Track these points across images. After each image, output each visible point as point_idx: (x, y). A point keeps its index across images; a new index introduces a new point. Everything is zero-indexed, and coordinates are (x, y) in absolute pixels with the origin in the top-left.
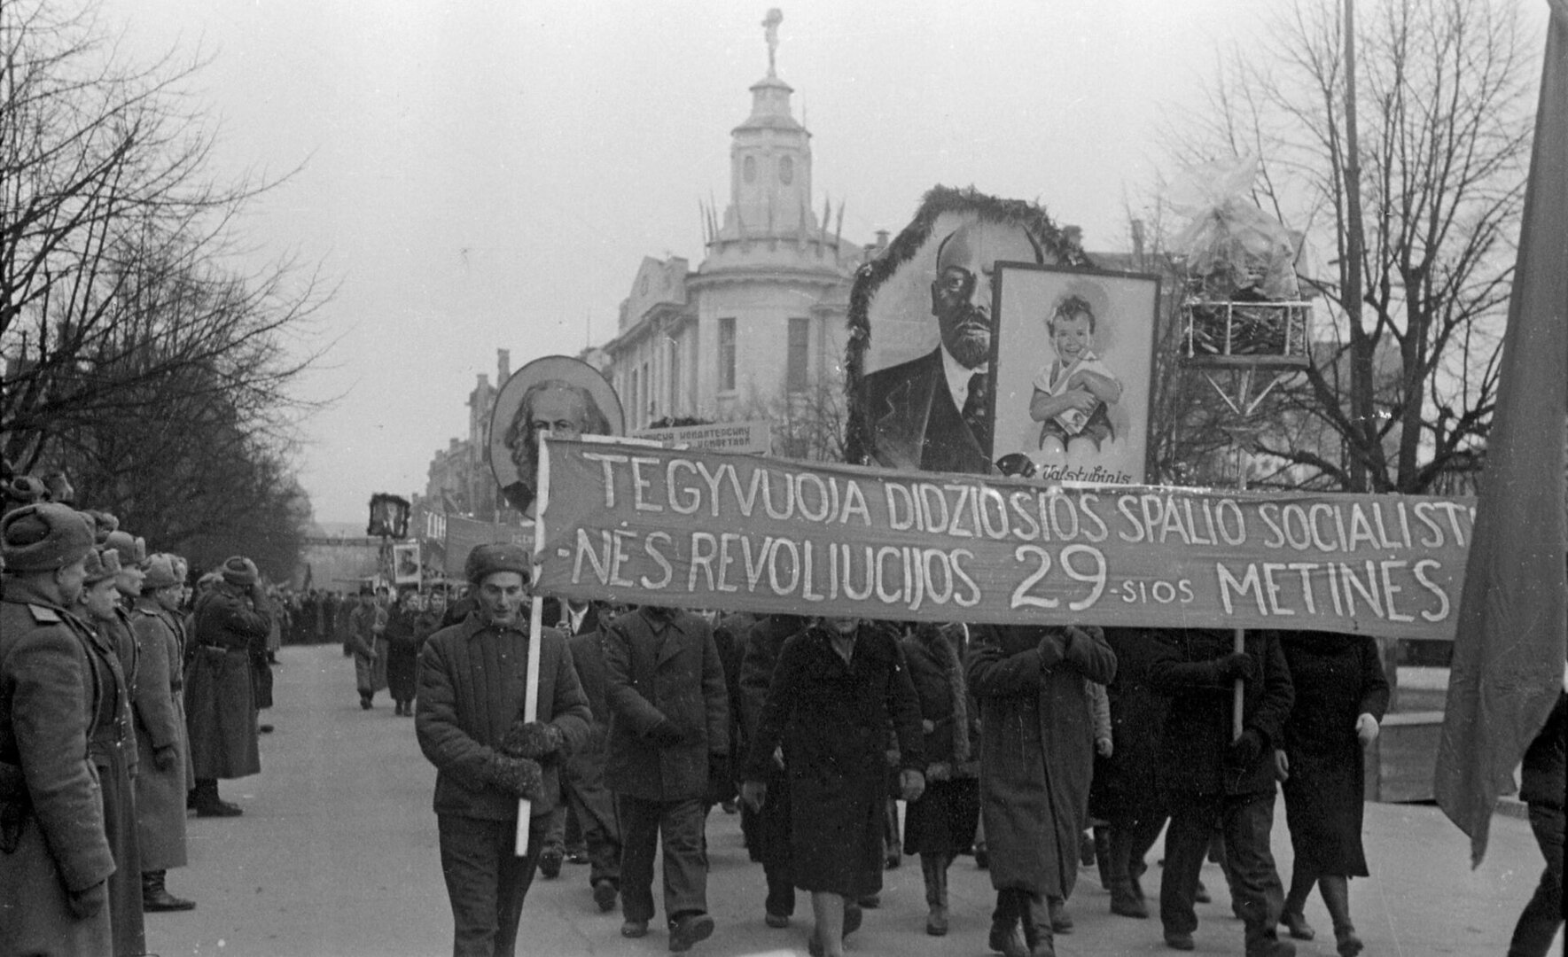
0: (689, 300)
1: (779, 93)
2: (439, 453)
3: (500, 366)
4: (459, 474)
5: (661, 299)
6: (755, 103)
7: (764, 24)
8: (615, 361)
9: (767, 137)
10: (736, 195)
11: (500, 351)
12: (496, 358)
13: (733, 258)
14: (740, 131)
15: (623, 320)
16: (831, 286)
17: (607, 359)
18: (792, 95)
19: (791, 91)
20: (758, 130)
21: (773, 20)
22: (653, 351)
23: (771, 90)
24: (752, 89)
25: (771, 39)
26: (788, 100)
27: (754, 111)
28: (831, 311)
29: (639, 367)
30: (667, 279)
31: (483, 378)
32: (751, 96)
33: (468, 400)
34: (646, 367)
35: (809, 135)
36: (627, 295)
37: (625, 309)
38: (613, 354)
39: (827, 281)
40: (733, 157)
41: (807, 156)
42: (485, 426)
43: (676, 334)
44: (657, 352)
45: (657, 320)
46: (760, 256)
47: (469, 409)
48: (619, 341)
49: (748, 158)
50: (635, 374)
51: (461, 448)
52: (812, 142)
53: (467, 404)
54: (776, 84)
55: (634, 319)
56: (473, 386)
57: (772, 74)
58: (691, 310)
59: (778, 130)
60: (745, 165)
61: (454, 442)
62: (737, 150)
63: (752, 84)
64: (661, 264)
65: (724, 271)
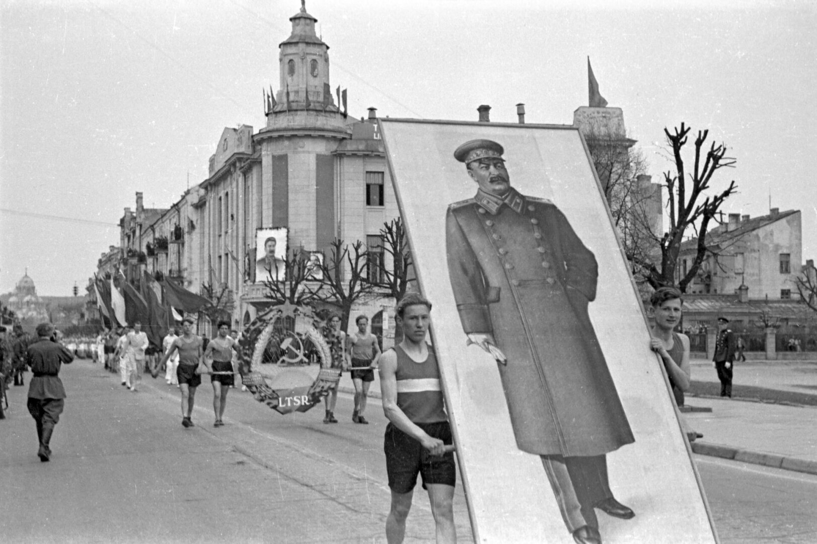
0: (254, 151)
1: (308, 21)
2: (104, 254)
3: (137, 202)
4: (115, 266)
5: (236, 151)
6: (294, 26)
8: (206, 192)
9: (302, 46)
10: (284, 83)
11: (137, 193)
12: (135, 197)
13: (282, 122)
14: (283, 45)
15: (212, 167)
16: (344, 139)
17: (202, 191)
18: (316, 24)
19: (316, 21)
20: (296, 43)
22: (231, 184)
23: (303, 19)
24: (291, 20)
26: (314, 26)
27: (293, 33)
28: (345, 154)
29: (222, 194)
30: (240, 140)
31: (127, 210)
32: (290, 23)
33: (119, 222)
34: (227, 194)
35: (328, 48)
36: (214, 152)
37: (212, 161)
38: (206, 188)
39: (340, 135)
40: (281, 60)
41: (327, 59)
42: (129, 238)
43: (246, 173)
44: (234, 184)
45: (234, 164)
46: (301, 120)
47: (119, 228)
48: (209, 180)
49: (291, 61)
50: (220, 199)
51: (116, 251)
52: (329, 51)
53: (118, 225)
54: (306, 16)
55: (219, 166)
56: (122, 215)
57: (304, 10)
58: (256, 156)
59: (308, 43)
60: (288, 65)
61: (112, 247)
62: (283, 56)
63: (292, 16)
64: (235, 130)
65: (277, 130)
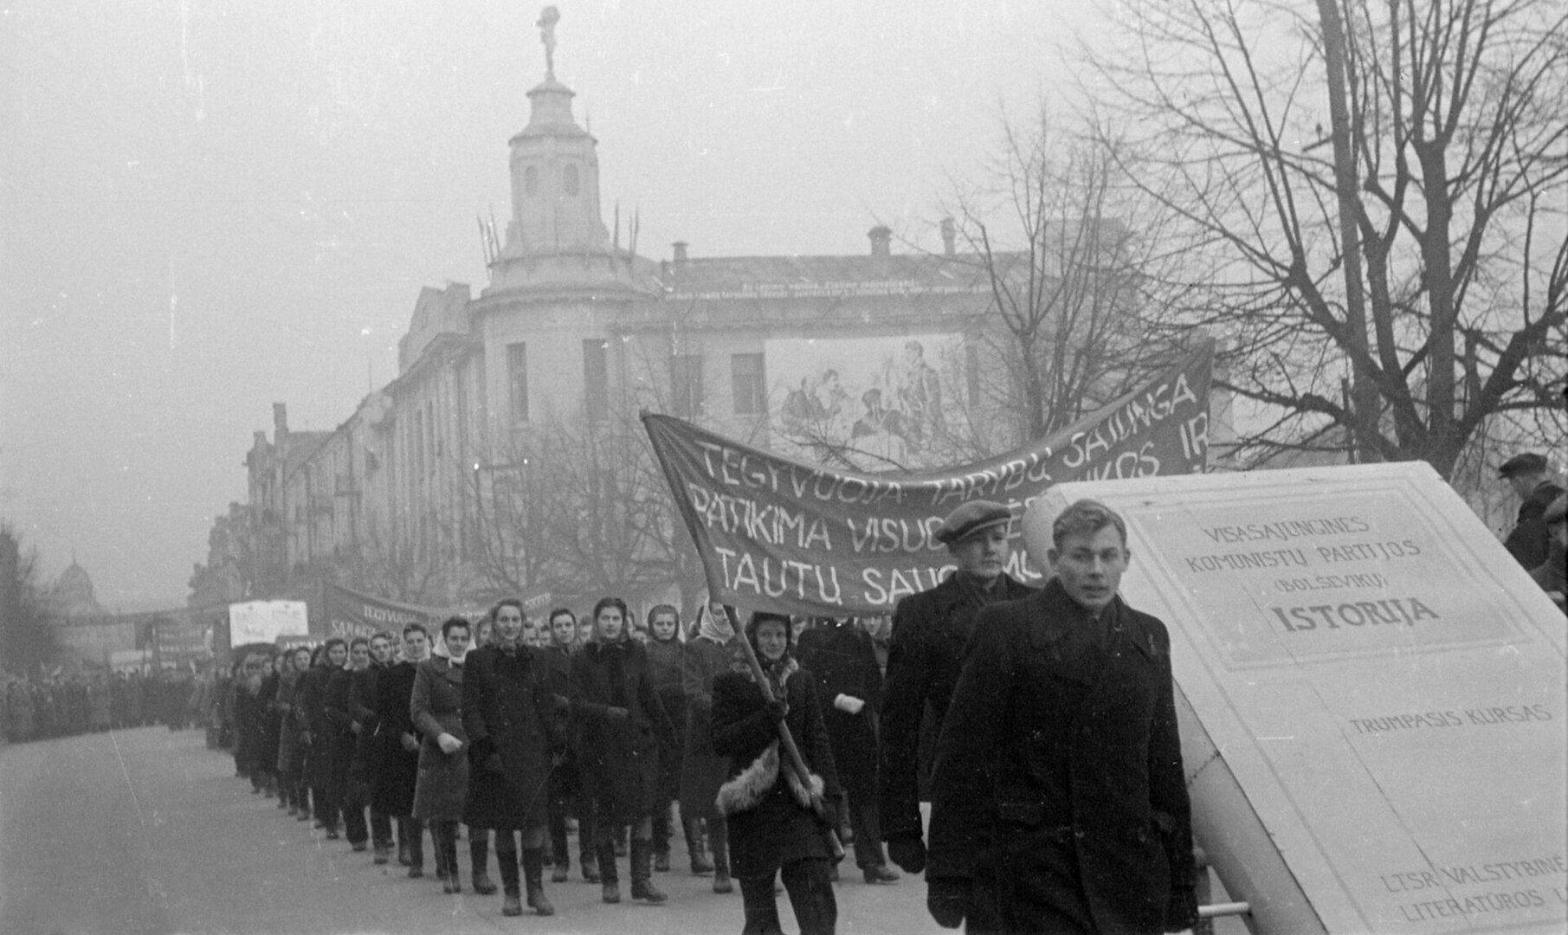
0: (474, 329)
1: (559, 97)
2: (219, 519)
3: (276, 421)
4: (241, 541)
5: (441, 330)
6: (534, 107)
7: (539, 24)
8: (396, 403)
9: (549, 145)
10: (518, 207)
11: (275, 406)
12: (272, 413)
13: (518, 278)
14: (517, 141)
15: (403, 357)
16: (629, 302)
17: (388, 401)
18: (574, 101)
19: (572, 95)
20: (539, 137)
21: (549, 18)
22: (437, 389)
23: (550, 95)
24: (529, 94)
25: (548, 40)
26: (569, 106)
27: (534, 117)
28: (630, 328)
29: (422, 406)
30: (448, 309)
31: (259, 436)
32: (528, 102)
33: (245, 459)
34: (430, 406)
35: (595, 142)
36: (406, 330)
37: (404, 344)
38: (395, 396)
39: (622, 297)
40: (512, 167)
41: (594, 164)
42: (264, 486)
43: (460, 367)
44: (442, 388)
45: (439, 353)
46: (548, 274)
47: (246, 470)
48: (399, 380)
49: (530, 169)
50: (419, 414)
51: (241, 513)
52: (598, 148)
53: (244, 464)
54: (556, 87)
55: (416, 354)
56: (250, 445)
57: (550, 76)
58: (475, 338)
59: (558, 137)
60: (525, 174)
61: (235, 506)
62: (515, 164)
63: (532, 86)
64: (440, 293)
65: (508, 293)
